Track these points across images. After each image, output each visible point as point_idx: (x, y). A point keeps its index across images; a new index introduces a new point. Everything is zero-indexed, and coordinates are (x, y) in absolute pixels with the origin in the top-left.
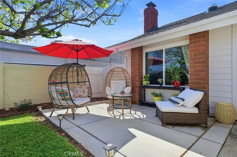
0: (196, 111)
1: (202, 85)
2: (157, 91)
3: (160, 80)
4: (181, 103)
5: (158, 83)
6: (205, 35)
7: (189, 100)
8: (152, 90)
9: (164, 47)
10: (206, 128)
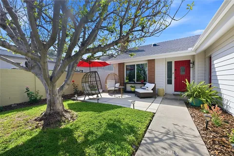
0: (152, 91)
1: (152, 81)
2: (133, 85)
3: (134, 80)
4: (147, 89)
5: (133, 81)
6: (154, 60)
7: (149, 88)
8: (130, 85)
9: (136, 64)
10: (155, 98)
